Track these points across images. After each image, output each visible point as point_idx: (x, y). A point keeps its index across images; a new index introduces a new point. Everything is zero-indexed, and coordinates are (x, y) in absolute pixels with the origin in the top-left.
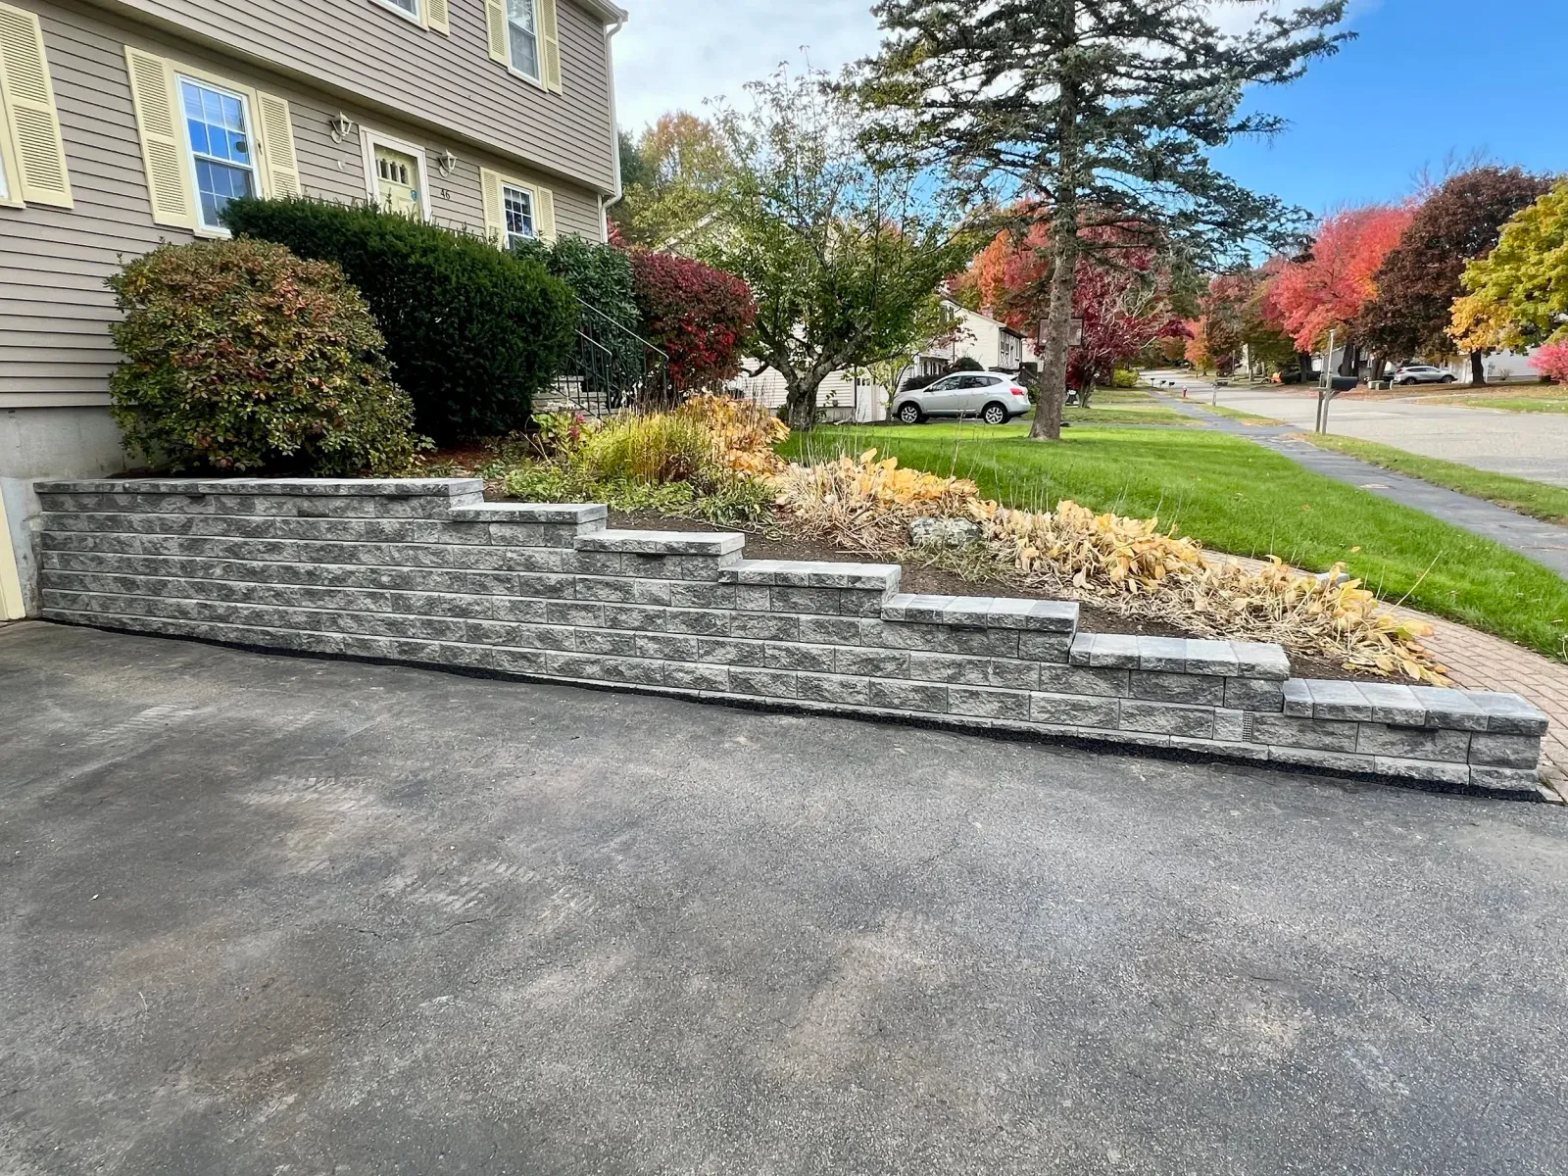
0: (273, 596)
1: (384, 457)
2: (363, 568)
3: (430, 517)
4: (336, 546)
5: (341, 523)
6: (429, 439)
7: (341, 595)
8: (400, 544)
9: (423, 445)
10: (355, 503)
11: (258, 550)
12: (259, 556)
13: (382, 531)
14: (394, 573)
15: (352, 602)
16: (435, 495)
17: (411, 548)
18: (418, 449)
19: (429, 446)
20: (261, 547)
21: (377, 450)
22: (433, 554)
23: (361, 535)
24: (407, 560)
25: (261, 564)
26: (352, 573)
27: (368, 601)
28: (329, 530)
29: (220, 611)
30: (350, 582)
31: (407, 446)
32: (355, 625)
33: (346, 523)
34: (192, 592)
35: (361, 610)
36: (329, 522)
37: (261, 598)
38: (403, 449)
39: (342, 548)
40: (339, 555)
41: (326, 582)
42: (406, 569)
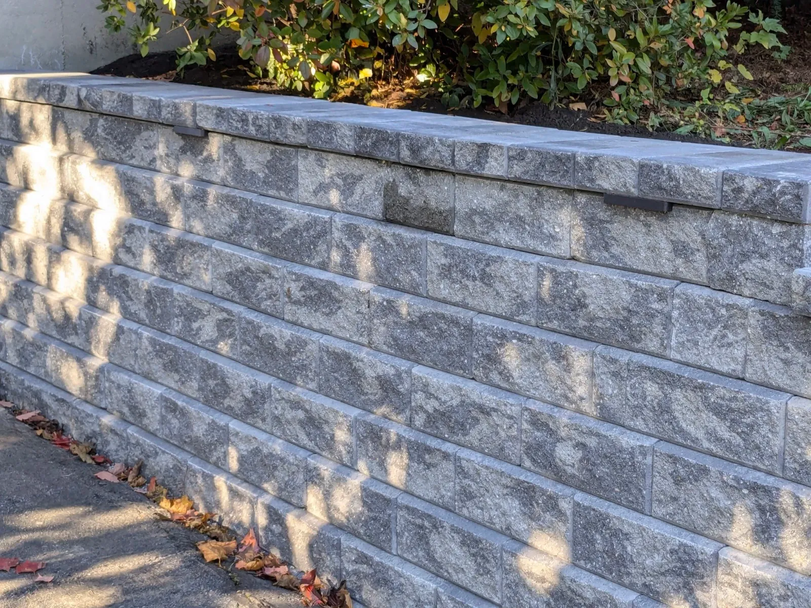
0: (301, 423)
1: (645, 65)
2: (512, 405)
3: (728, 284)
4: (455, 322)
5: (478, 258)
6: (771, 23)
7: (448, 467)
8: (624, 357)
9: (753, 37)
10: (522, 206)
11: (288, 294)
12: (289, 311)
13: (580, 304)
14: (592, 442)
15: (470, 496)
16: (754, 212)
17: (656, 374)
18: (739, 48)
19: (769, 42)
20: (294, 287)
21: (633, 45)
22: (719, 411)
23: (523, 305)
24: (637, 411)
25: (288, 333)
26: (484, 410)
27: (513, 506)
28: (446, 272)
29: (199, 430)
30: (474, 435)
31: (709, 38)
32: (469, 565)
33: (490, 261)
34: (156, 366)
35: (488, 526)
36: (449, 251)
37: (277, 419)
38: (700, 44)
39: (469, 330)
40: (461, 352)
41: (419, 420)
42: (628, 440)
